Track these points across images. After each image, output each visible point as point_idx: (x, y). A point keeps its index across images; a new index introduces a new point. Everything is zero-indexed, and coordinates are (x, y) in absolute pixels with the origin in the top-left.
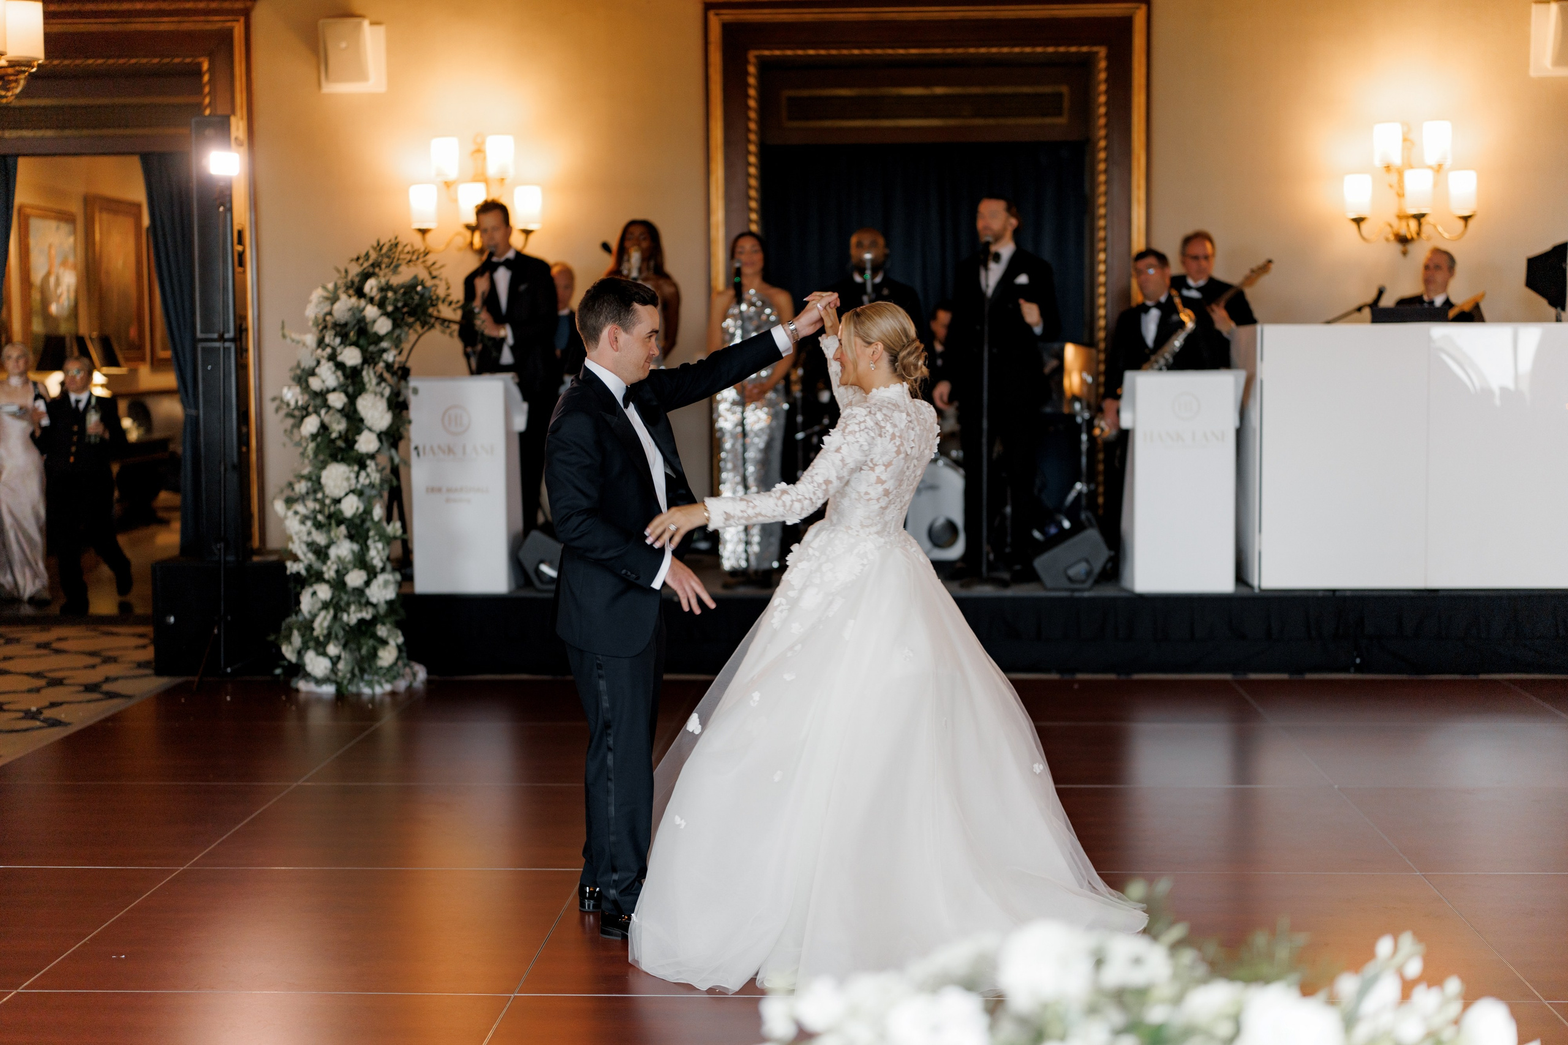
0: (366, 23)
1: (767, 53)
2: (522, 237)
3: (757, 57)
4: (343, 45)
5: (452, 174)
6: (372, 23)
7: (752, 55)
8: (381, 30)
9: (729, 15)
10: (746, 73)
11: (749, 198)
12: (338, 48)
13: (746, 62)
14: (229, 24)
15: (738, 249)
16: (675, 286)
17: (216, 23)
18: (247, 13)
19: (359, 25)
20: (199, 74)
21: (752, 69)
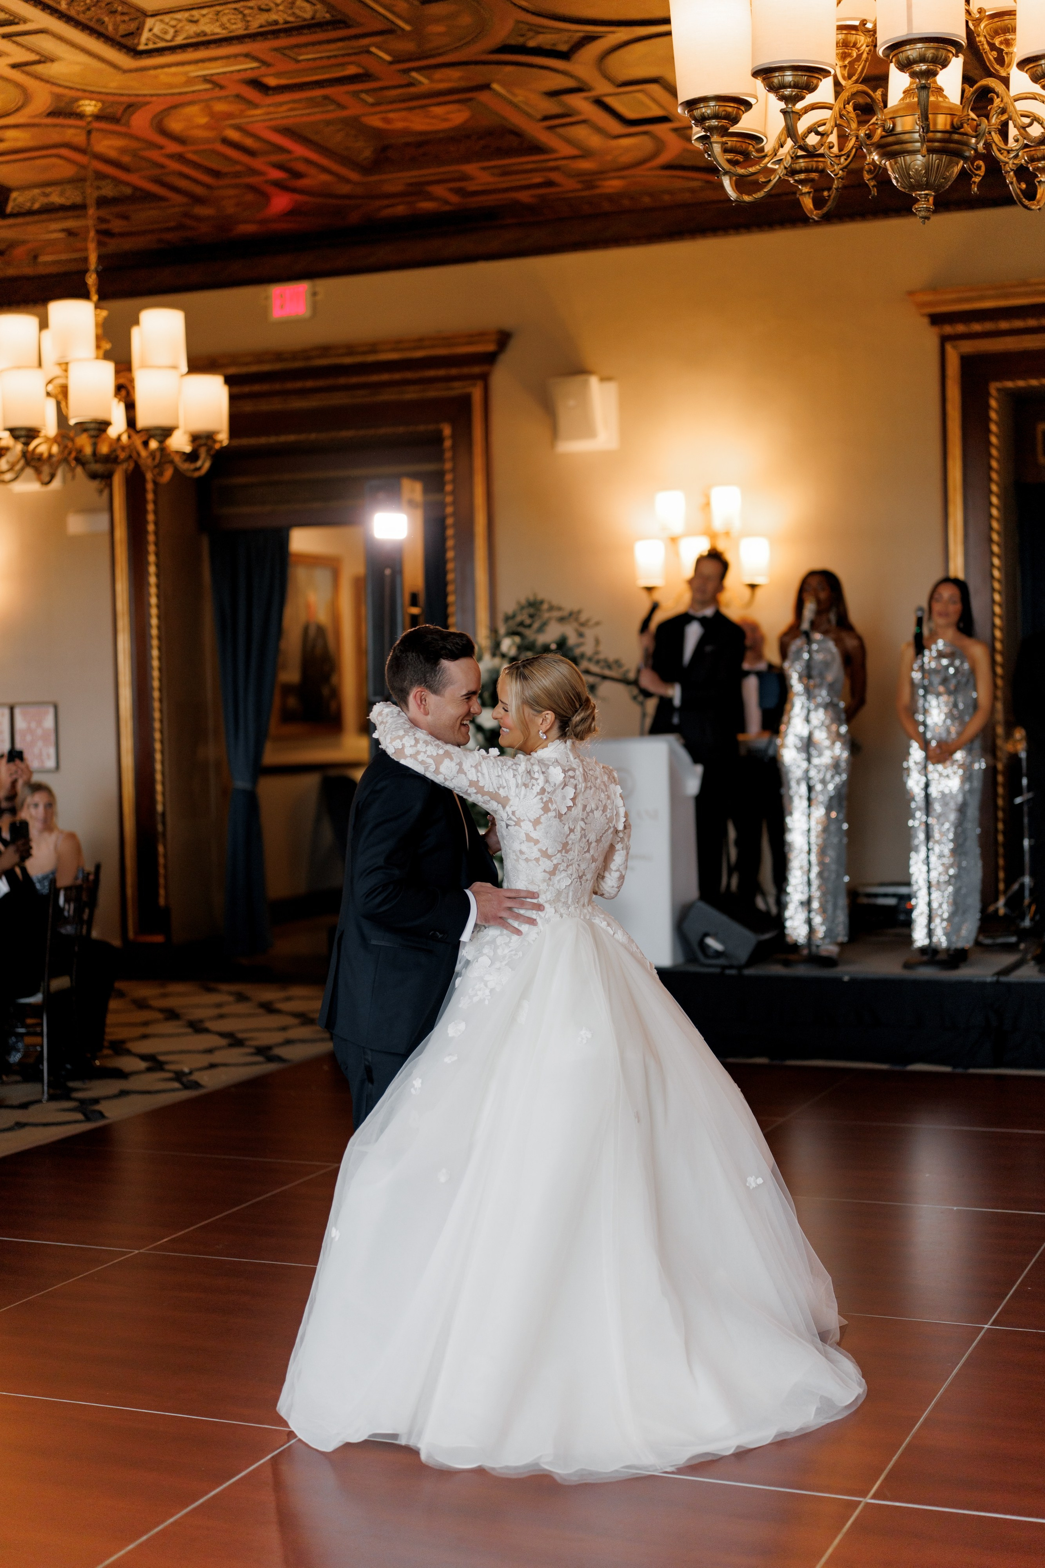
0: (594, 381)
1: (1009, 384)
2: (747, 592)
3: (999, 390)
4: (571, 403)
5: (677, 526)
6: (603, 379)
7: (994, 387)
8: (611, 388)
9: (969, 347)
10: (988, 407)
11: (991, 540)
12: (567, 408)
13: (988, 394)
14: (467, 390)
15: (936, 596)
16: (859, 638)
17: (457, 389)
18: (485, 378)
19: (586, 385)
20: (438, 439)
21: (993, 403)
